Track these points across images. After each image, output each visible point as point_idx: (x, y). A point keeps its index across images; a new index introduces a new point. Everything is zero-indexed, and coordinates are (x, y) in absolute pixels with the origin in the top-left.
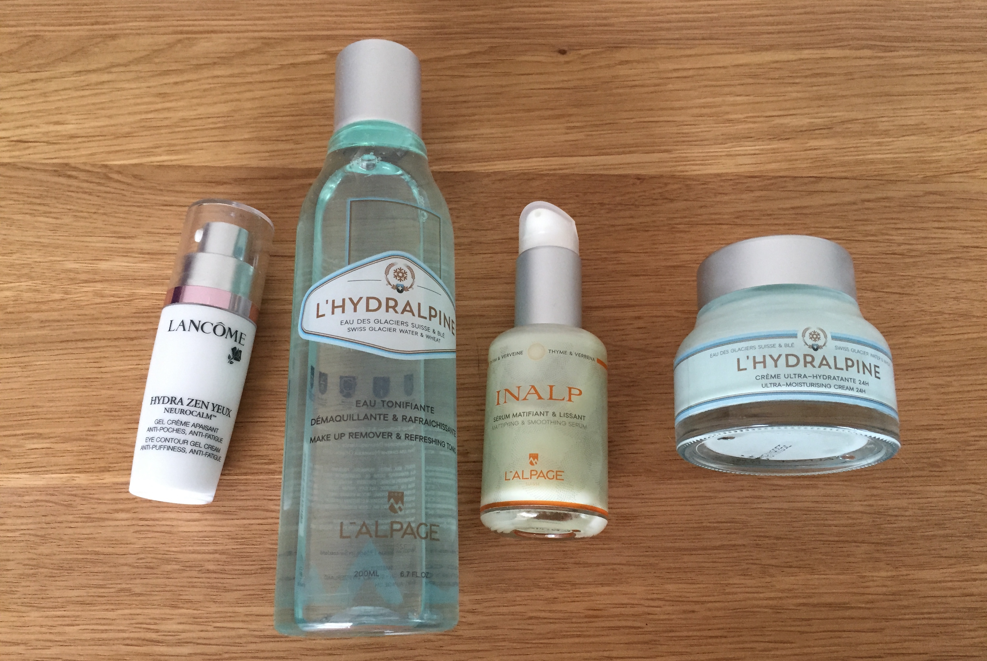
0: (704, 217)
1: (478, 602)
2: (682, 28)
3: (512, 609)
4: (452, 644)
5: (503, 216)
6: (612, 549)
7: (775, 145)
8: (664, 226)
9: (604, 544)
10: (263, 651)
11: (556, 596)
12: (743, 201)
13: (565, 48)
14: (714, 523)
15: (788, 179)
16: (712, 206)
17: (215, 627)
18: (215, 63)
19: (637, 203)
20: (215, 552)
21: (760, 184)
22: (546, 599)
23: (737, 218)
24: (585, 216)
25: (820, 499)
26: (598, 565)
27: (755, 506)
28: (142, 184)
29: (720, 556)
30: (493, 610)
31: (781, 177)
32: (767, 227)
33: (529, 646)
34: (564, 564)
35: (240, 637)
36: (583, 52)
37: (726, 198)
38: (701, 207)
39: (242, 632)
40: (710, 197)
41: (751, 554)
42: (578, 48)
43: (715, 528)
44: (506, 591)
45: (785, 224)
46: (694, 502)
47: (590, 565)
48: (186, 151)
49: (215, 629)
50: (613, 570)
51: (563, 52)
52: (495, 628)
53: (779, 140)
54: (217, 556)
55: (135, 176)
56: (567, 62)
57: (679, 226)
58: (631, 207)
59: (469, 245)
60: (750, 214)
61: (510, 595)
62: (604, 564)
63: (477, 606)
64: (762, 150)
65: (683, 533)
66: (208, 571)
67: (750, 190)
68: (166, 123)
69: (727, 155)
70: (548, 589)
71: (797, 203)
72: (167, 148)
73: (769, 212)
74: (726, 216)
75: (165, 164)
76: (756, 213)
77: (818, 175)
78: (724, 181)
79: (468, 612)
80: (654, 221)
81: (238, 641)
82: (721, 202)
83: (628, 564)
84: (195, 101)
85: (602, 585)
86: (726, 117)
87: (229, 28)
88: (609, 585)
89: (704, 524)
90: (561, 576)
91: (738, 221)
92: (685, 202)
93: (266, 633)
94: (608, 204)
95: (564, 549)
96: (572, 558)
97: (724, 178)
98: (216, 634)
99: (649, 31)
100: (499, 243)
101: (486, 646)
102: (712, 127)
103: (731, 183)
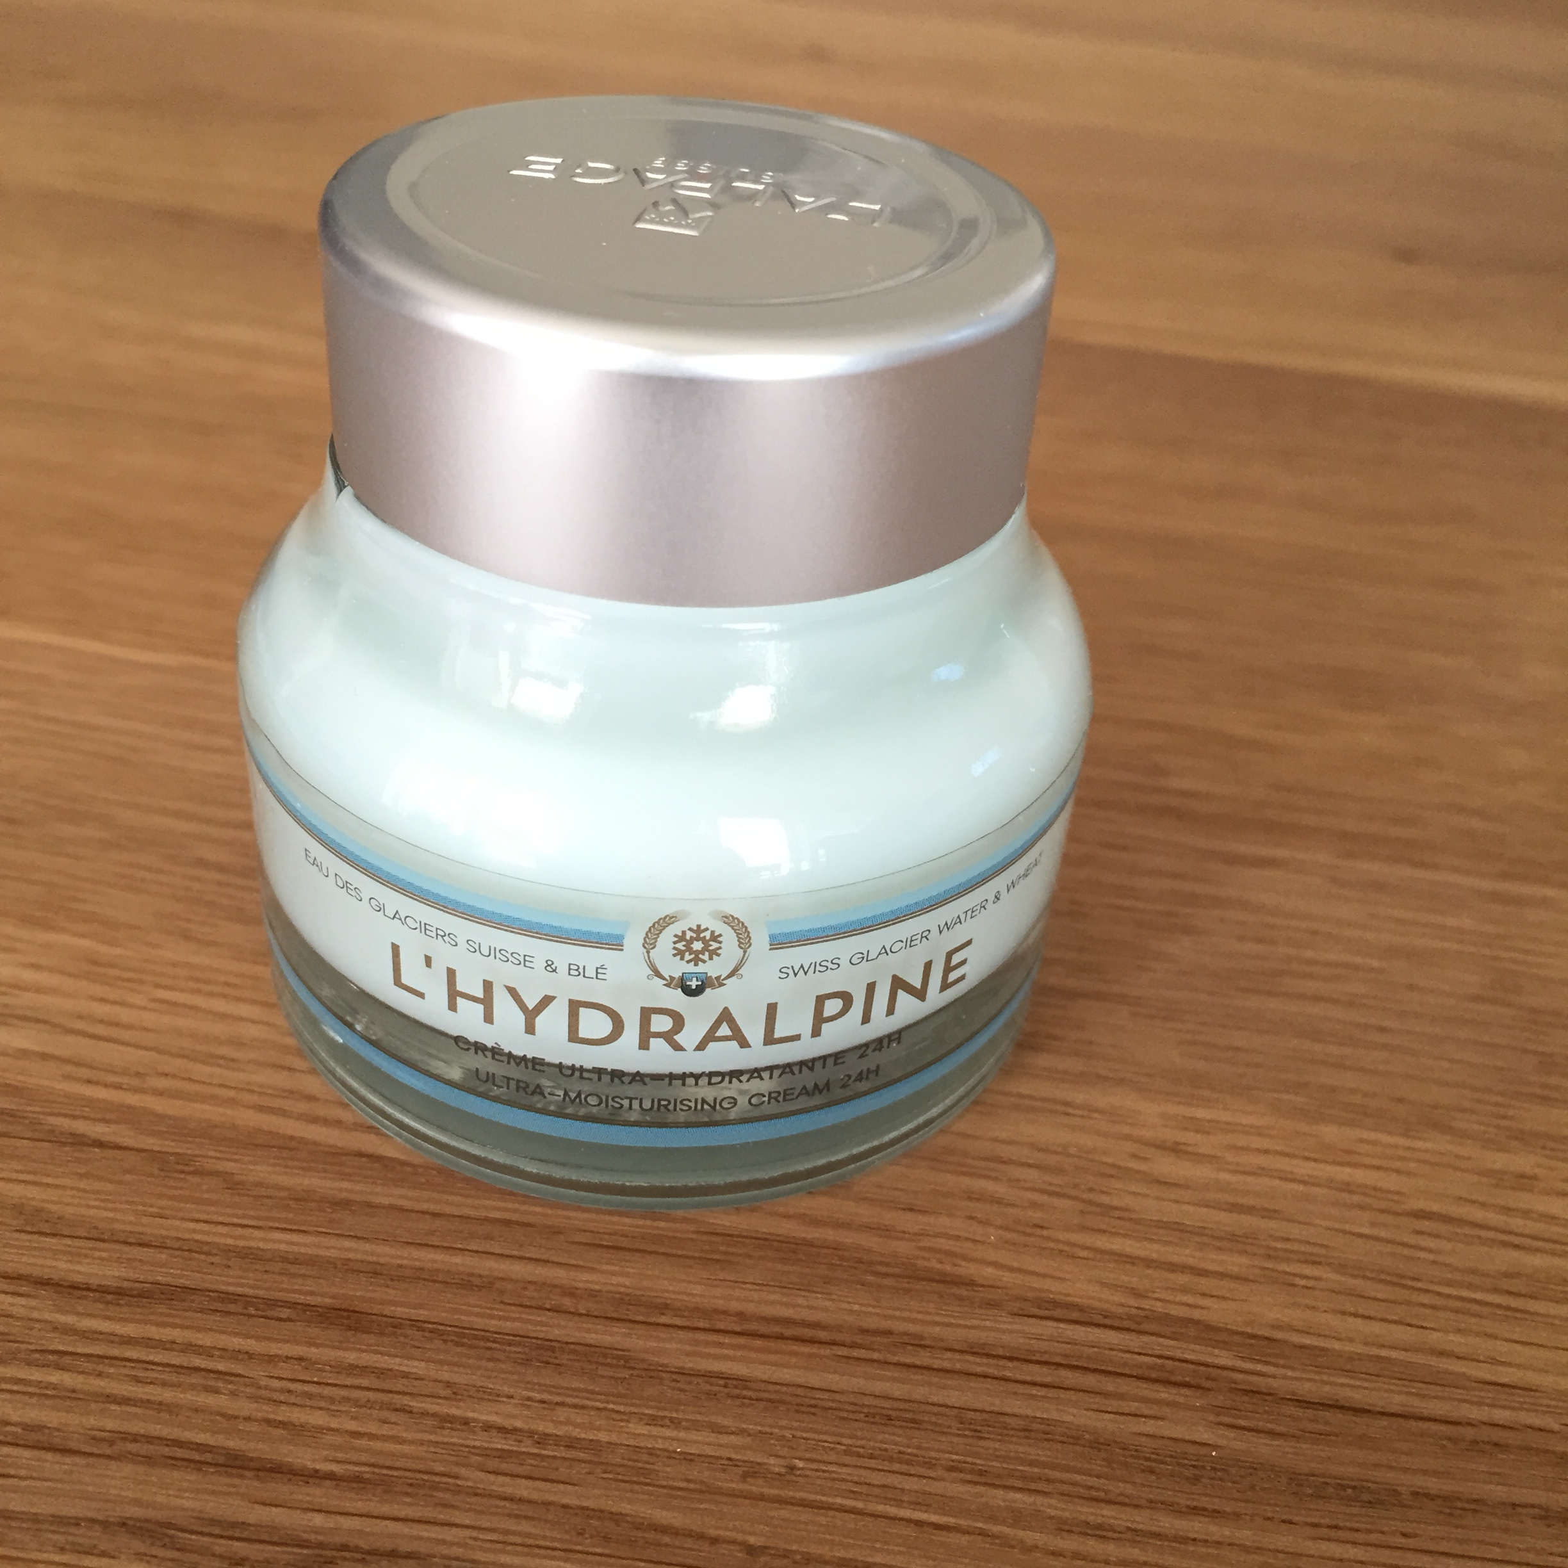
1: (1198, 1126)
4: (1082, 1228)
11: (1528, 1170)
22: (1490, 1173)
33: (1425, 1299)
49: (157, 1006)
52: (1269, 1214)
61: (1330, 1133)
63: (1190, 1138)
98: (149, 1018)
101: (1235, 1262)
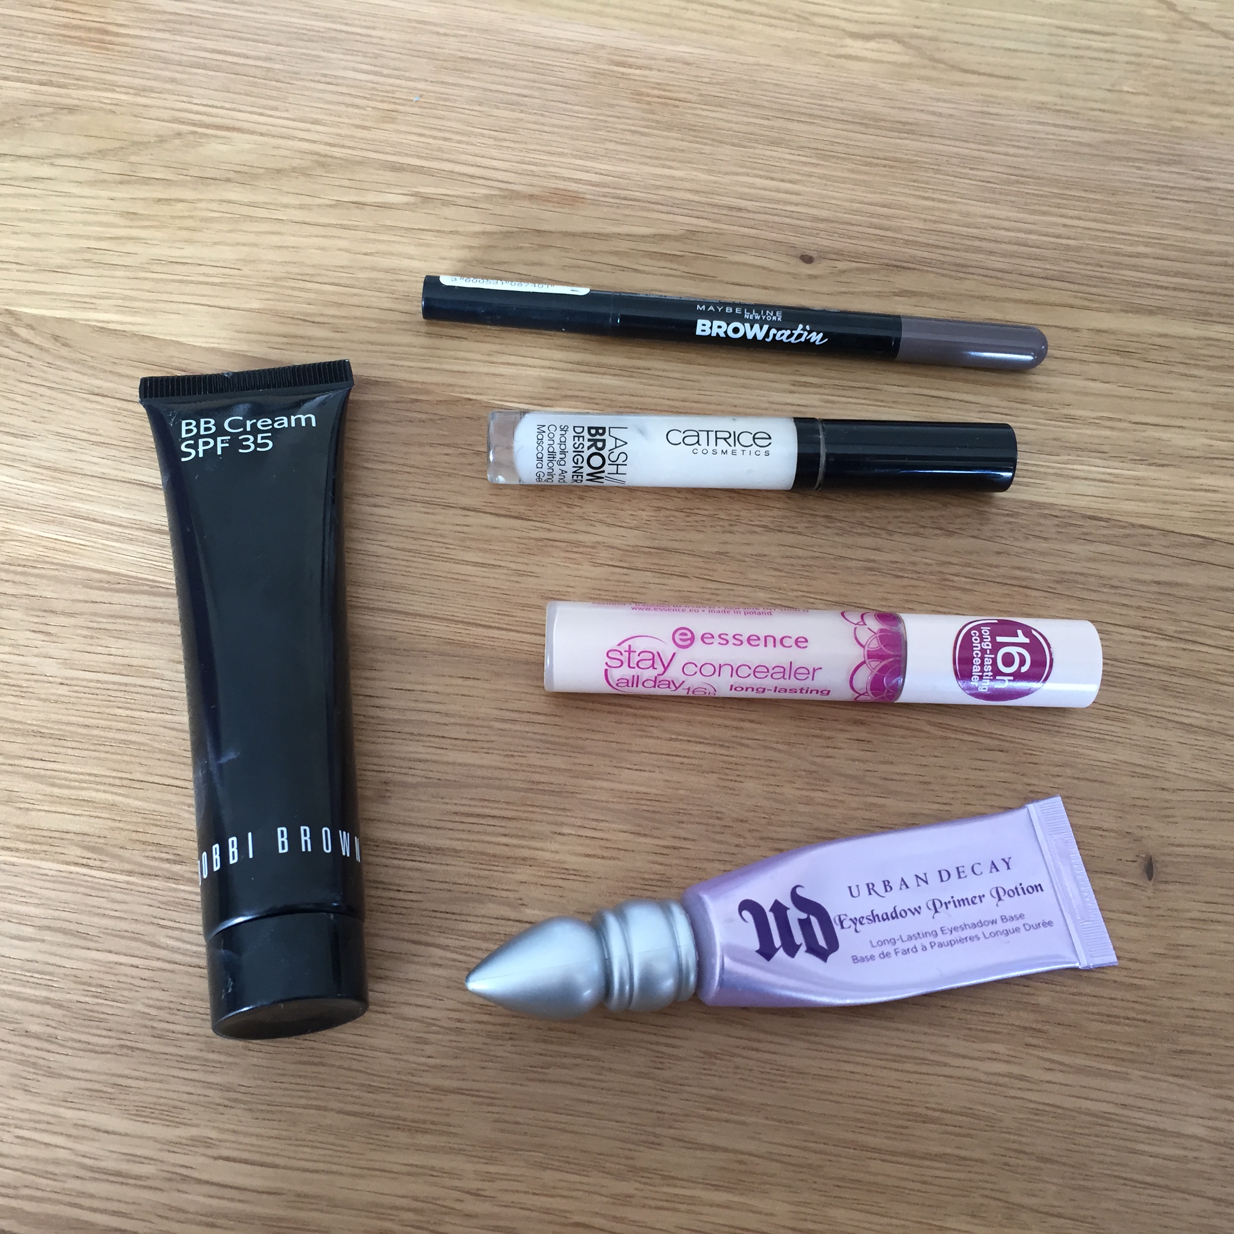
0: (1002, 571)
2: (1012, 255)
3: (547, 1202)
5: (659, 509)
6: (744, 1124)
7: (1142, 471)
8: (931, 573)
9: (732, 1113)
10: (92, 1196)
12: (1073, 556)
13: (814, 254)
14: (934, 1110)
15: (1155, 532)
16: (1017, 555)
17: (18, 1137)
18: (228, 180)
19: (890, 527)
20: (47, 1001)
21: (1105, 532)
23: (1058, 582)
24: (800, 534)
25: (1129, 1101)
26: (715, 1148)
27: (1013, 1093)
28: (64, 351)
29: (938, 1173)
30: (515, 1198)
31: (1143, 526)
32: (1105, 606)
34: (655, 1135)
35: (56, 1162)
36: (841, 265)
37: (1044, 546)
38: (999, 553)
39: (62, 1154)
40: (1016, 539)
41: (993, 1179)
42: (834, 257)
43: (934, 1121)
44: (545, 1168)
45: (1139, 608)
46: (907, 1067)
47: (702, 1147)
48: (150, 312)
50: (740, 1162)
51: (807, 259)
53: (1150, 465)
54: (48, 1009)
55: (56, 338)
56: (811, 277)
57: (956, 578)
58: (878, 531)
59: (593, 548)
60: (1081, 579)
62: (725, 1150)
64: (1116, 476)
65: (876, 1118)
66: (27, 1034)
67: (1085, 538)
68: (127, 261)
69: (1055, 474)
70: (619, 1177)
71: (1165, 575)
72: (120, 302)
73: (1115, 583)
74: (1037, 576)
75: (111, 326)
76: (1092, 579)
77: (1207, 535)
78: (1045, 516)
79: (468, 1193)
80: (914, 564)
81: (51, 1168)
82: (1033, 551)
83: (768, 1157)
84: (185, 234)
85: (717, 1188)
86: (1066, 411)
87: (264, 129)
88: (729, 1189)
89: (916, 1110)
90: (647, 1157)
91: (1059, 588)
92: (972, 540)
93: (102, 1164)
94: (841, 521)
95: (660, 1108)
96: (670, 1127)
97: (1046, 512)
99: (958, 250)
100: (645, 553)
102: (1037, 424)
103: (1056, 521)
